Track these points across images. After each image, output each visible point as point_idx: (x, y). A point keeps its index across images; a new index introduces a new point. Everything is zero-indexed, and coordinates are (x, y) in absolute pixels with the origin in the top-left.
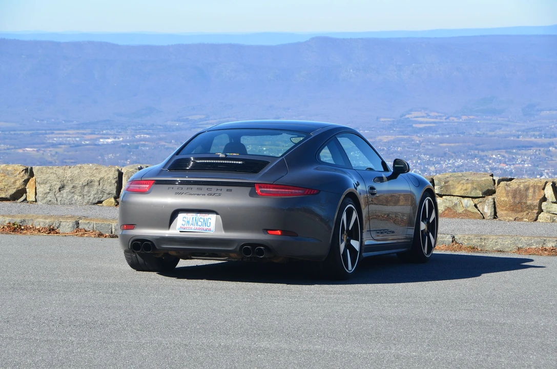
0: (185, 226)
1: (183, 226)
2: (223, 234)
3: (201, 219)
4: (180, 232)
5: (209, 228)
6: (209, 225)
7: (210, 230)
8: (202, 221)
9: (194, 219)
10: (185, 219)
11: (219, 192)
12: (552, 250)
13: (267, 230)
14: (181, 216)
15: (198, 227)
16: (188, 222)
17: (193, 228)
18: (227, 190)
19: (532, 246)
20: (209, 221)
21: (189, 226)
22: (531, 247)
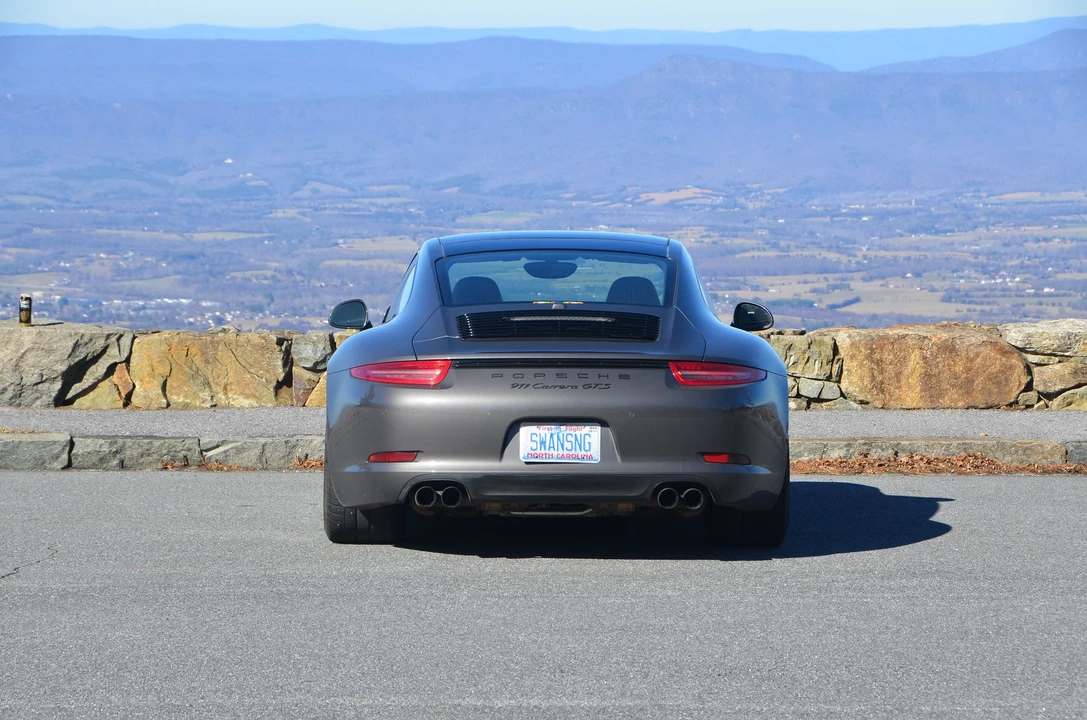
0: (538, 452)
1: (533, 452)
2: (620, 466)
3: (569, 437)
4: (527, 463)
5: (589, 453)
6: (587, 448)
7: (591, 457)
8: (573, 440)
9: (555, 437)
10: (534, 437)
11: (604, 380)
12: (841, 462)
13: (703, 454)
14: (525, 433)
15: (566, 452)
16: (543, 443)
17: (555, 454)
18: (621, 377)
19: (801, 457)
20: (588, 439)
21: (547, 452)
22: (800, 459)
